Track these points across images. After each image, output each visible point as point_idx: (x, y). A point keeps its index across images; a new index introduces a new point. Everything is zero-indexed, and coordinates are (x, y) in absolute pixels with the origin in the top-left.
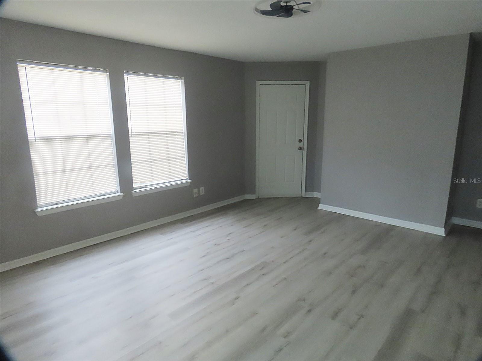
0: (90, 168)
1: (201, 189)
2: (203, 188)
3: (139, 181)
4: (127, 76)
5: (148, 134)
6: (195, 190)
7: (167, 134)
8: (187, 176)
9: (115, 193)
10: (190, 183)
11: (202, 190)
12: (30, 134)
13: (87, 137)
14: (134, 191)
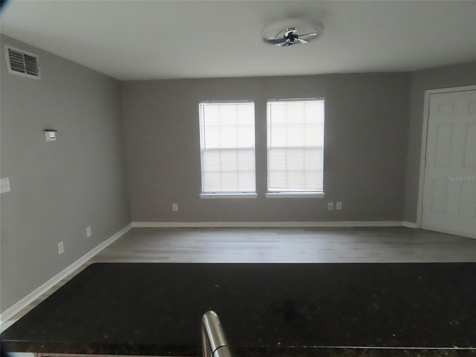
0: (237, 172)
1: (338, 203)
2: (341, 203)
3: (274, 187)
4: (270, 104)
5: (286, 149)
6: (330, 204)
7: (304, 149)
8: (322, 189)
9: (253, 192)
10: (324, 196)
11: (339, 205)
12: (202, 146)
13: (237, 150)
14: (268, 193)
